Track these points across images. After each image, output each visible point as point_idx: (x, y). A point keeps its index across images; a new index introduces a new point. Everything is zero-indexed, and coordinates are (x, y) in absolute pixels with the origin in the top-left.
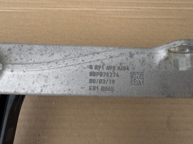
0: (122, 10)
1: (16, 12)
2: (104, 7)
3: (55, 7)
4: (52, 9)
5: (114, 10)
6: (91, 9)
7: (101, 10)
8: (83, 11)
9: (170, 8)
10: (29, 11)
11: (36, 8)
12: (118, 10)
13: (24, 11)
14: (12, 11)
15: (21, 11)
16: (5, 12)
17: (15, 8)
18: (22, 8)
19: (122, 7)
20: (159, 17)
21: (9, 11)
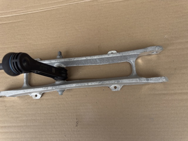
1: (53, 9)
4: (73, 3)
10: (61, 7)
11: (64, 5)
13: (58, 8)
14: (52, 9)
16: (48, 10)
17: (53, 7)
18: (56, 6)
21: (50, 9)
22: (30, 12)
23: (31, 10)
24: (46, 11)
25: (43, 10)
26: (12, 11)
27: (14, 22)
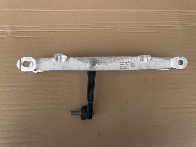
0: (128, 28)
2: (119, 26)
3: (94, 28)
5: (124, 28)
6: (113, 28)
8: (109, 29)
9: (152, 26)
10: (82, 30)
12: (126, 28)
13: (80, 30)
14: (73, 30)
16: (70, 31)
19: (128, 26)
20: (146, 31)
22: (51, 30)
23: (52, 29)
24: (68, 31)
25: (65, 30)
26: (32, 27)
27: (34, 38)
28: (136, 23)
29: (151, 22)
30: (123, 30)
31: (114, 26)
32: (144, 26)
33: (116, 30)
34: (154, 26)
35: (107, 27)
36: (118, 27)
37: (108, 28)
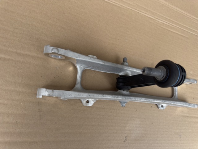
0: (166, 23)
2: (159, 18)
3: (136, 9)
5: (162, 22)
7: (157, 20)
12: (164, 23)
15: (118, 5)
19: (166, 21)
28: (173, 21)
29: (184, 25)
30: (161, 23)
31: (154, 16)
32: (178, 27)
33: (155, 21)
34: (186, 30)
35: (148, 14)
36: (157, 19)
37: (148, 16)
